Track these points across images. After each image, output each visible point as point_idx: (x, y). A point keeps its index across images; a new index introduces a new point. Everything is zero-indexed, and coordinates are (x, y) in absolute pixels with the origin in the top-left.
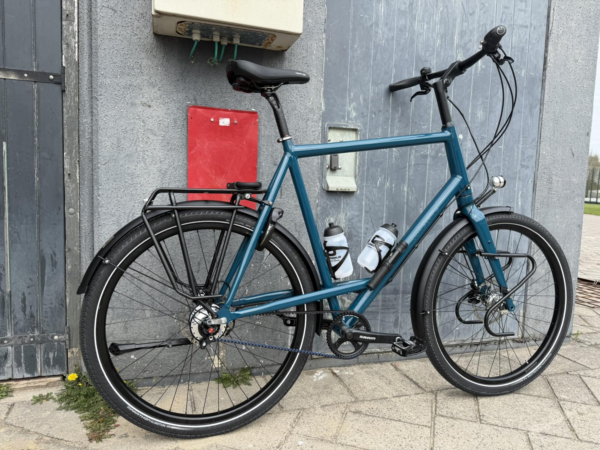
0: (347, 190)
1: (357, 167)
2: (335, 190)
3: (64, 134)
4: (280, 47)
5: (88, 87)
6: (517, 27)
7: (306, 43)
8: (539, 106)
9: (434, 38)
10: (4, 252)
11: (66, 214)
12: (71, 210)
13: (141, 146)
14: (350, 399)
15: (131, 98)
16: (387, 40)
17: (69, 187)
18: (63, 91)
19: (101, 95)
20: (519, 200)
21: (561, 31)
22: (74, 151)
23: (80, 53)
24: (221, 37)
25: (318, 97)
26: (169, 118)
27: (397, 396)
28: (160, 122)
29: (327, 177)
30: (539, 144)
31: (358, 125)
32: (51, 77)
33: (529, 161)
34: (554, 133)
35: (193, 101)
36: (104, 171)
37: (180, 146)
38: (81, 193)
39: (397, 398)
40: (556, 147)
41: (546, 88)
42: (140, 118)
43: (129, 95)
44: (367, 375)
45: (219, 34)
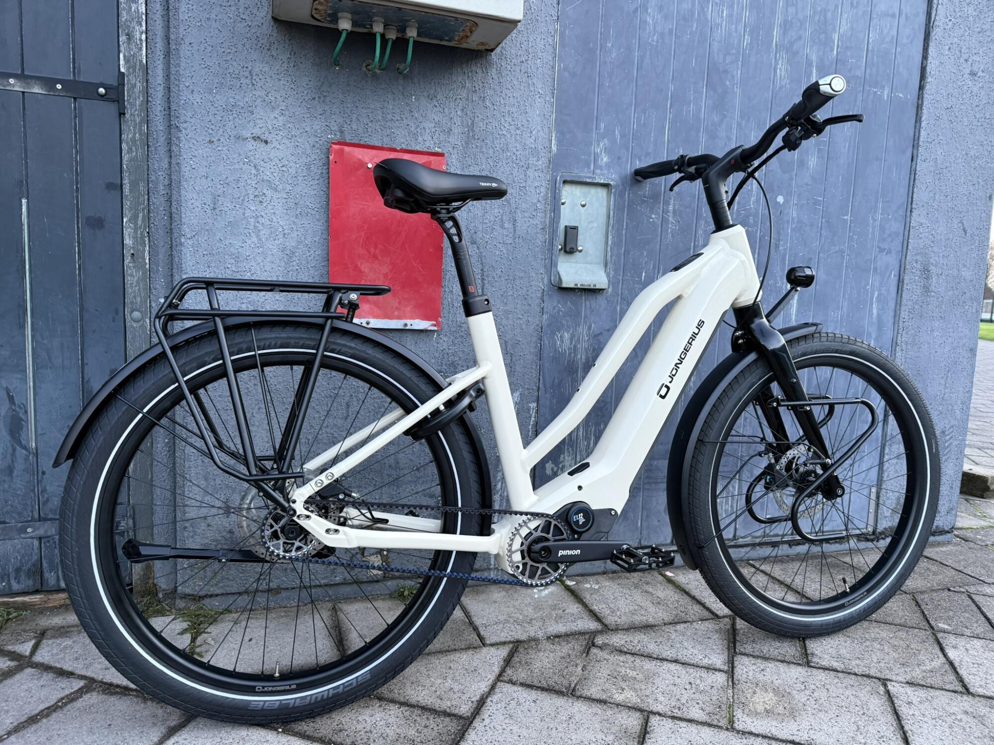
0: (592, 287)
1: (609, 248)
2: (572, 286)
3: (124, 186)
4: (483, 44)
5: (162, 110)
6: (877, 15)
7: (526, 39)
8: (910, 150)
9: (740, 33)
10: (26, 384)
11: (127, 321)
12: (136, 314)
13: (252, 208)
14: (593, 625)
15: (235, 127)
16: (662, 35)
17: (132, 275)
18: (122, 114)
19: (186, 122)
20: (874, 306)
21: (950, 24)
22: (141, 215)
23: (149, 51)
24: (386, 26)
25: (546, 130)
26: (298, 162)
27: (670, 624)
28: (284, 169)
29: (559, 264)
30: (909, 213)
31: (612, 178)
32: (102, 90)
33: (892, 241)
34: (935, 194)
35: (338, 134)
36: (191, 249)
37: (316, 209)
38: (151, 286)
39: (671, 626)
40: (937, 218)
41: (923, 119)
42: (249, 161)
43: (232, 123)
44: (621, 589)
45: (383, 20)
